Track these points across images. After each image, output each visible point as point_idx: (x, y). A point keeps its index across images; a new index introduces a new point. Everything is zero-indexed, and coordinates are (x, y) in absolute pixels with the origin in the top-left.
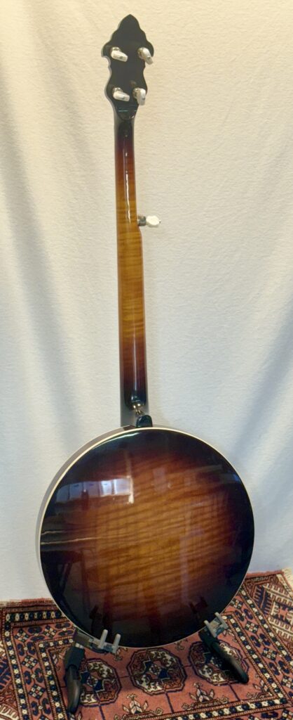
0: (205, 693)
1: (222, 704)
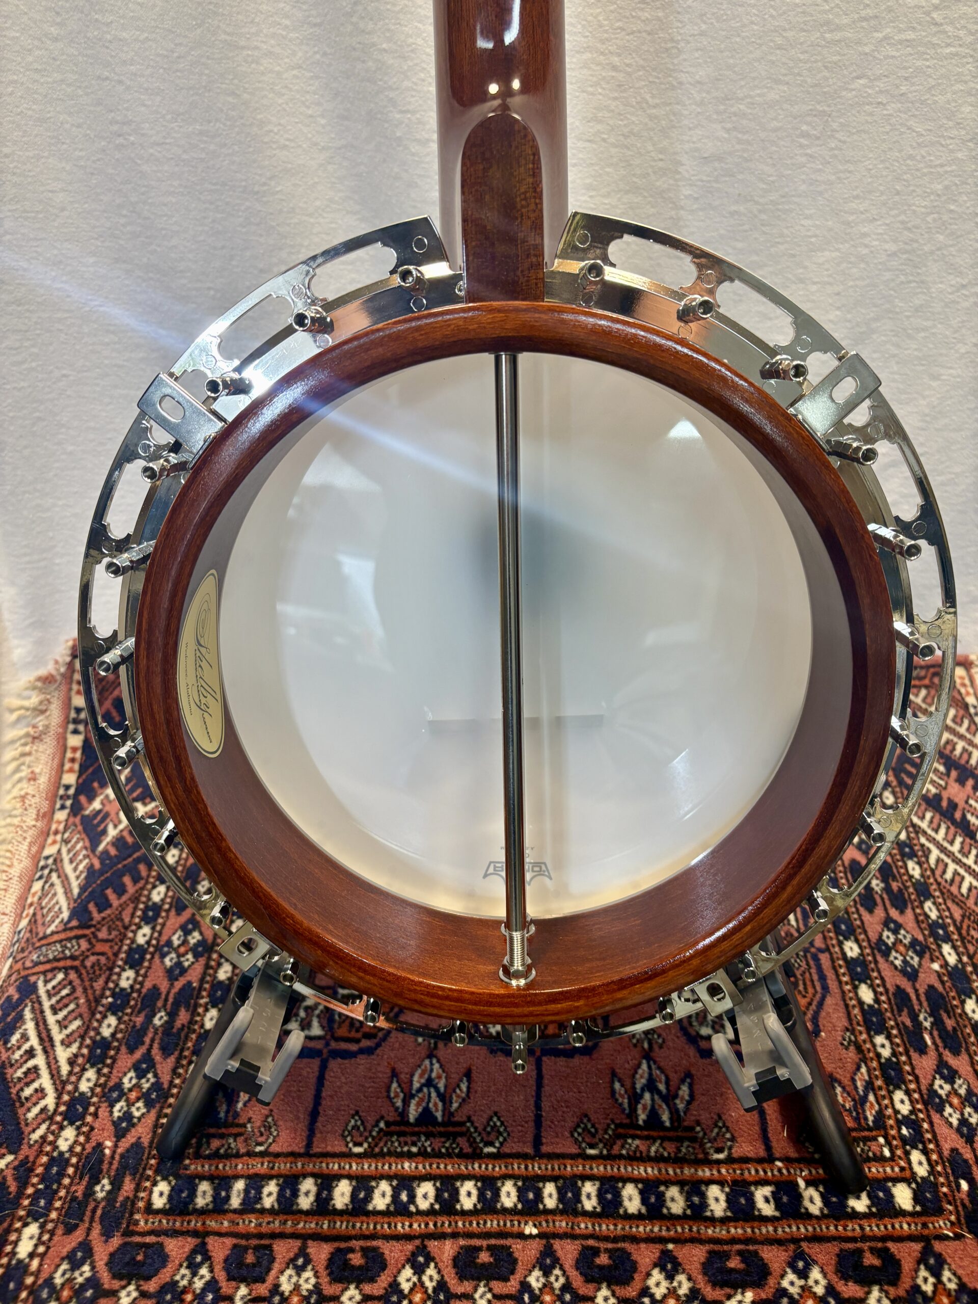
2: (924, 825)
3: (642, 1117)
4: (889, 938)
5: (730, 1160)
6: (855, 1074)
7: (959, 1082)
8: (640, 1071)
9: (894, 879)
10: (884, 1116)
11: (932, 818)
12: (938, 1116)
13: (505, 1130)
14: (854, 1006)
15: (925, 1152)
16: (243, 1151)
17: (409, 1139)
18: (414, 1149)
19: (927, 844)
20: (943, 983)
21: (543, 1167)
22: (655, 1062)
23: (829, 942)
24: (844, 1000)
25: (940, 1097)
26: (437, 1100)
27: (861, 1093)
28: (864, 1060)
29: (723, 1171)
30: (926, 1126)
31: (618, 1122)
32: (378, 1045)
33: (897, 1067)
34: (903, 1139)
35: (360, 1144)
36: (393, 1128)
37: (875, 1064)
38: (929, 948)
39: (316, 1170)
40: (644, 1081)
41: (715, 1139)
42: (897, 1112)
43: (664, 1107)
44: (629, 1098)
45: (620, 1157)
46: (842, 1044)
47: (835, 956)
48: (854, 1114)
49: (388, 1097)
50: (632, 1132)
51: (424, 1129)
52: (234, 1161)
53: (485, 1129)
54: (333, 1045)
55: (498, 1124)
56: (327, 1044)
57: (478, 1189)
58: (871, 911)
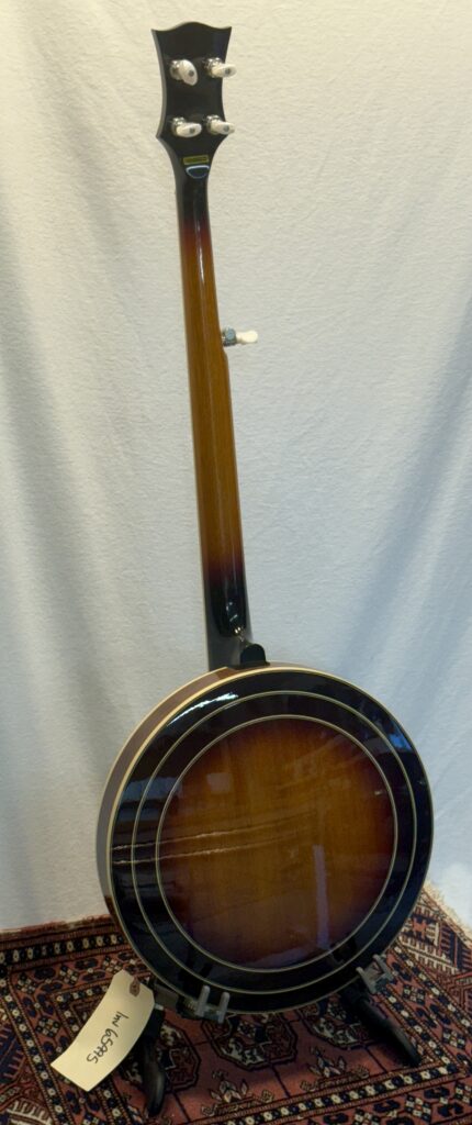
0: (331, 1063)
4: (407, 992)
7: (453, 1033)
8: (319, 1061)
9: (402, 969)
10: (427, 1050)
11: (411, 941)
12: (448, 1045)
13: (272, 1094)
14: (402, 1019)
15: (447, 1056)
17: (231, 1107)
18: (236, 1110)
19: (412, 952)
20: (436, 1002)
21: (294, 1100)
22: (324, 1057)
23: (382, 999)
24: (396, 1018)
25: (447, 1039)
28: (412, 1035)
29: (369, 1081)
30: (444, 1049)
31: (318, 1079)
32: (195, 1083)
33: (427, 1034)
36: (221, 1106)
37: (417, 1035)
38: (426, 991)
41: (361, 1072)
42: (431, 1048)
43: (335, 1069)
45: (325, 1088)
50: (326, 1080)
51: (236, 1103)
53: (262, 1096)
55: (268, 1093)
57: (271, 1113)
58: (396, 984)
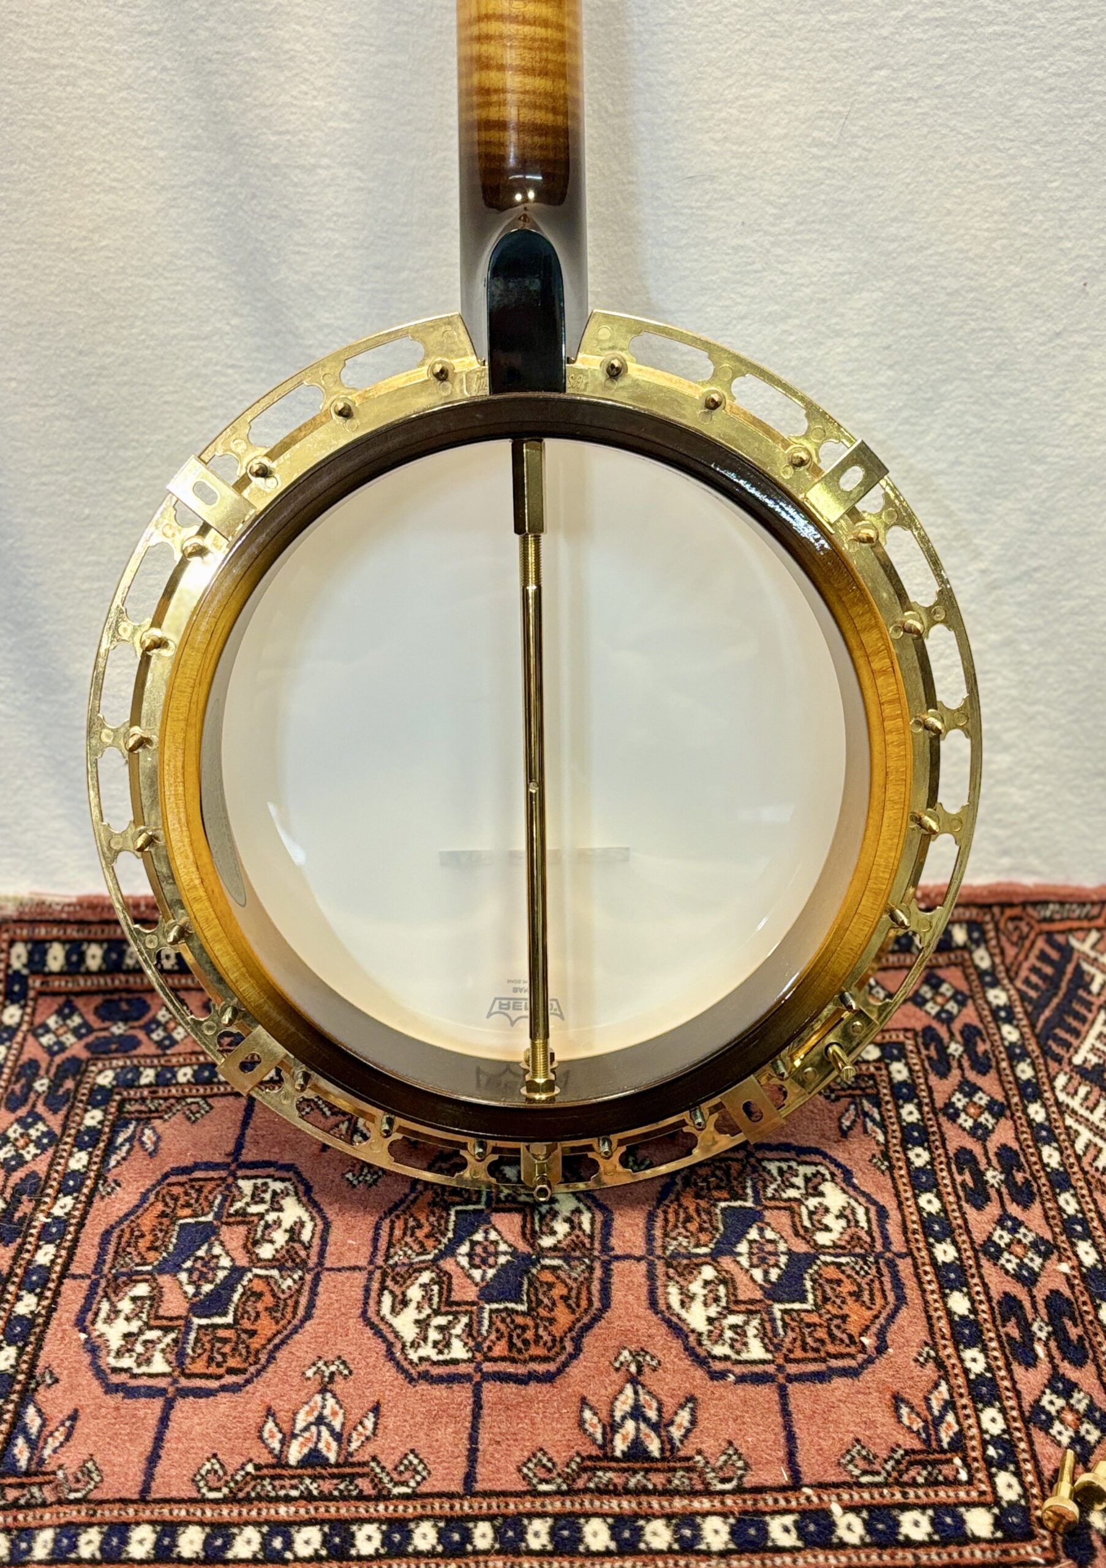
0: (652, 1414)
1: (708, 1493)
2: (1075, 1103)
3: (620, 1446)
4: (1002, 1237)
5: (740, 1490)
6: (931, 1392)
7: (1077, 1396)
8: (622, 1398)
9: (1020, 1168)
10: (965, 1437)
11: (1088, 1093)
12: (1042, 1434)
13: (425, 1468)
14: (939, 1318)
15: (1018, 1474)
16: (51, 1498)
17: (287, 1483)
18: (294, 1493)
19: (1075, 1126)
20: (1072, 1287)
21: (476, 1506)
22: (643, 1386)
23: (913, 1246)
24: (927, 1312)
25: (1048, 1414)
26: (331, 1439)
27: (936, 1413)
28: (946, 1377)
29: (729, 1502)
30: (1023, 1445)
31: (584, 1454)
32: (248, 1381)
33: (993, 1383)
34: (989, 1462)
35: (219, 1489)
36: (265, 1471)
37: (961, 1381)
38: (1058, 1247)
39: (156, 1516)
40: (627, 1408)
41: (721, 1468)
42: (982, 1431)
43: (653, 1434)
44: (604, 1427)
45: (586, 1490)
46: (916, 1360)
47: (920, 1261)
48: (924, 1436)
49: (261, 1437)
50: (604, 1464)
51: (310, 1471)
52: (38, 1512)
53: (395, 1469)
54: (184, 1382)
55: (416, 1461)
56: (175, 1381)
57: (383, 1533)
58: (979, 1208)
